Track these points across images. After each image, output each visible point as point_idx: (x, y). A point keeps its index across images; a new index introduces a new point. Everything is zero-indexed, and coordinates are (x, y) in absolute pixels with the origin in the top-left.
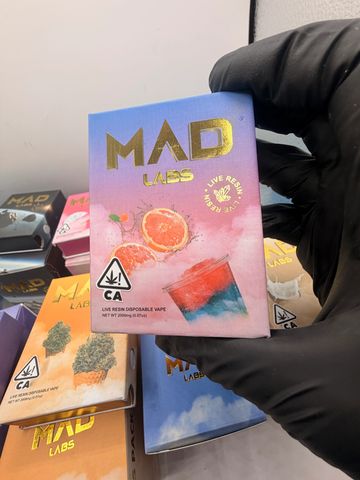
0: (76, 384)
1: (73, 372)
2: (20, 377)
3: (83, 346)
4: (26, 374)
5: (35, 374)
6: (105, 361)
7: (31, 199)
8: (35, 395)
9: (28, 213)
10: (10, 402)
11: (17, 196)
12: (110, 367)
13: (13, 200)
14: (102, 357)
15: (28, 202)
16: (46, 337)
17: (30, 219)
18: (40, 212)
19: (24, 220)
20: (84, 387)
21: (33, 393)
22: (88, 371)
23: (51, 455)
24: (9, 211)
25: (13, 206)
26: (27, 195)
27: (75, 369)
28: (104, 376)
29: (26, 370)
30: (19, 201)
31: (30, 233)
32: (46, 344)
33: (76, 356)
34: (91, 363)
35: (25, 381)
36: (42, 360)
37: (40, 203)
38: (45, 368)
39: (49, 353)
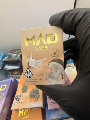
0: (30, 101)
1: (29, 98)
2: (16, 98)
3: (31, 91)
4: (18, 97)
5: (20, 97)
6: (37, 96)
7: (16, 51)
8: (20, 103)
9: (16, 55)
10: (14, 104)
11: (13, 50)
12: (39, 97)
13: (12, 51)
14: (36, 95)
15: (16, 52)
16: (22, 88)
17: (17, 56)
18: (19, 55)
19: (15, 56)
20: (32, 102)
21: (20, 102)
22: (33, 98)
23: (23, 118)
24: (12, 54)
25: (12, 53)
26: (15, 50)
27: (30, 97)
28: (37, 100)
29: (18, 96)
30: (14, 51)
31: (17, 60)
32: (22, 89)
33: (30, 94)
34: (34, 96)
35: (18, 99)
36: (21, 94)
37: (19, 52)
38: (22, 96)
39: (23, 92)
